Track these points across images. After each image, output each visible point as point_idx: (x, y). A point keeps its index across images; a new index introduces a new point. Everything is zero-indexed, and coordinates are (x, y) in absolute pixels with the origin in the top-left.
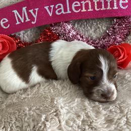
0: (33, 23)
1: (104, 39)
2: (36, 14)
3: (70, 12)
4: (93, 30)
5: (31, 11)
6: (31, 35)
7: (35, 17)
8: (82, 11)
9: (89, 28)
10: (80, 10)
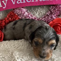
0: (4, 8)
1: (45, 17)
2: (6, 3)
3: (25, 2)
4: (38, 14)
5: (3, 2)
6: (2, 16)
7: (5, 4)
8: (32, 1)
9: (35, 13)
10: (31, 1)
